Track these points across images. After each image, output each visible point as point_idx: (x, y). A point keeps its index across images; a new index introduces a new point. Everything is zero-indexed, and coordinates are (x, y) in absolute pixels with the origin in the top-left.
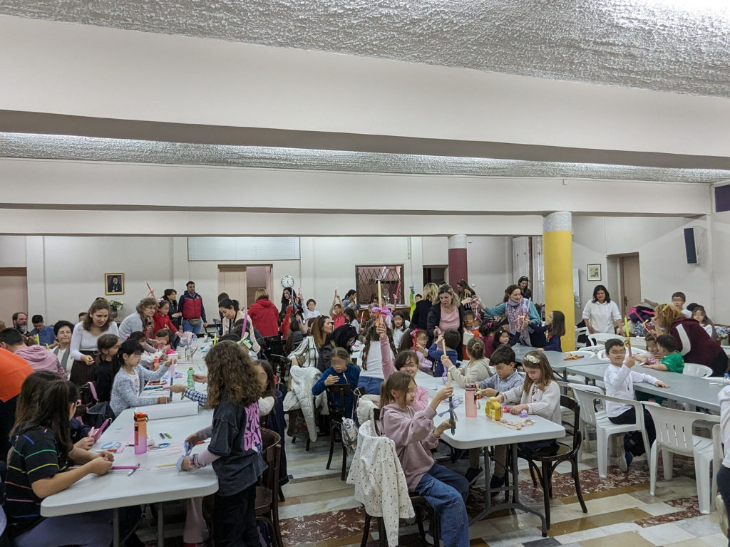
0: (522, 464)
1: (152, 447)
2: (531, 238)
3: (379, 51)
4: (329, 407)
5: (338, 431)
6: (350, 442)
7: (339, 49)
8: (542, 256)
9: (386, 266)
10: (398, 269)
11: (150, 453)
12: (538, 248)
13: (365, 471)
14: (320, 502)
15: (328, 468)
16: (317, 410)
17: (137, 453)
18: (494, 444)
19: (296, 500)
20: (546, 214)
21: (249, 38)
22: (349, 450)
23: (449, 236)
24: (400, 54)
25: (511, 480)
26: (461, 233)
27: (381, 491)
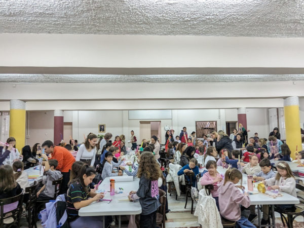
0: (277, 215)
1: (116, 193)
2: (277, 109)
3: (205, 33)
4: (186, 182)
5: (189, 192)
6: (195, 198)
7: (188, 34)
8: (284, 117)
9: (209, 122)
10: (214, 123)
11: (116, 195)
12: (281, 113)
13: (202, 211)
14: (182, 222)
15: (185, 208)
16: (180, 183)
17: (111, 195)
18: (262, 204)
19: (172, 221)
20: (285, 98)
21: (153, 33)
22: (194, 201)
23: (238, 109)
24: (215, 34)
25: (271, 222)
26: (243, 107)
27: (209, 220)
